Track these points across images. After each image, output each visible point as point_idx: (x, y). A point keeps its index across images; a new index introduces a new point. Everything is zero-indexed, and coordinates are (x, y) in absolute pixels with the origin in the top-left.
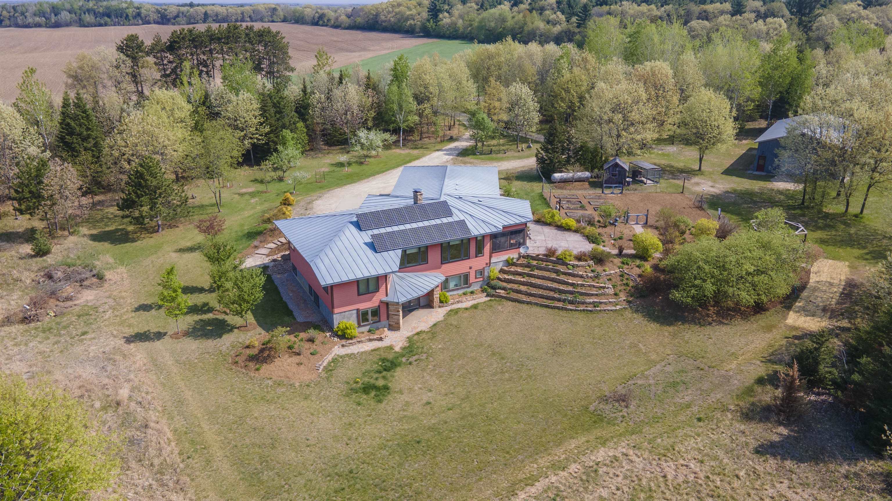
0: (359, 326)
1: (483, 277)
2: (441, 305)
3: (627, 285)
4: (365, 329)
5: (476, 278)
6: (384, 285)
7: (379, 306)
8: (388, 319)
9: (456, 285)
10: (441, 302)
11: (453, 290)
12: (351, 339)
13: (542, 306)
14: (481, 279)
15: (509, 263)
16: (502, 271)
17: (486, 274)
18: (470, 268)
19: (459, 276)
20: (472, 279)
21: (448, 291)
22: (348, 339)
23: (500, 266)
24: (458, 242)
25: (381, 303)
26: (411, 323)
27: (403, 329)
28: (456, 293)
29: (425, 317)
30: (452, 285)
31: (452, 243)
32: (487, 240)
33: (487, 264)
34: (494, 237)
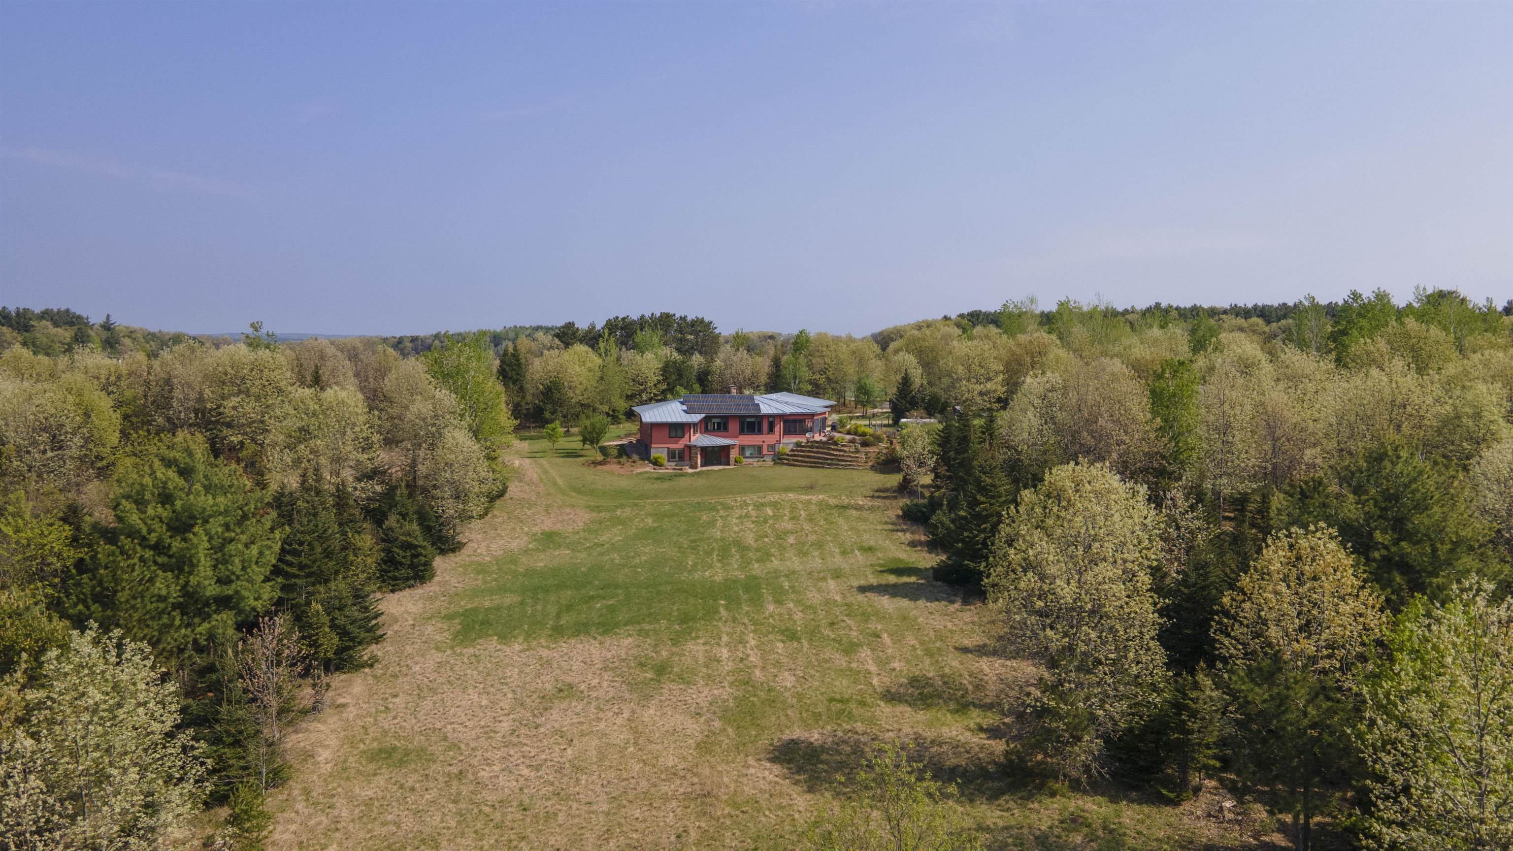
0: (669, 460)
1: (774, 451)
2: (736, 464)
4: (673, 463)
5: (768, 451)
6: (688, 434)
7: (684, 449)
8: (691, 460)
9: (751, 454)
10: (736, 462)
11: (748, 457)
12: (660, 466)
13: (808, 467)
14: (773, 453)
15: (798, 444)
16: (792, 450)
17: (777, 449)
18: (763, 442)
19: (753, 446)
20: (765, 451)
21: (744, 458)
22: (657, 465)
23: (791, 447)
24: (752, 420)
25: (686, 446)
26: (710, 468)
27: (699, 469)
28: (751, 460)
29: (721, 467)
30: (748, 454)
31: (748, 420)
32: (777, 421)
33: (779, 442)
34: (785, 422)
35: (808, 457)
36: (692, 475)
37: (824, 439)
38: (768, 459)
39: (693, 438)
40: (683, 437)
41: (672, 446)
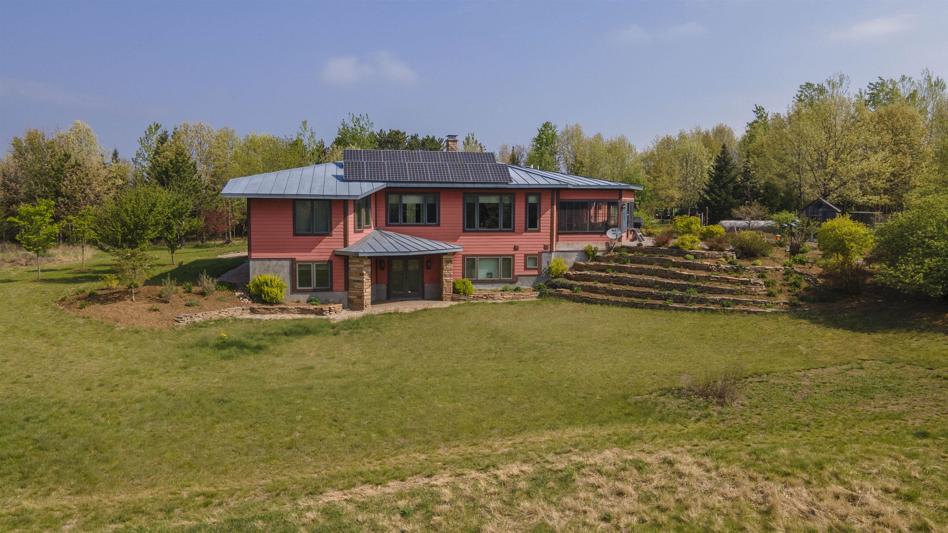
0: (294, 290)
1: (539, 269)
2: (455, 296)
3: (796, 285)
4: (303, 298)
5: (526, 269)
6: (341, 225)
7: (330, 262)
8: (347, 288)
9: (489, 274)
10: (456, 291)
11: (483, 282)
12: (271, 304)
13: (624, 305)
14: (536, 272)
15: (588, 254)
16: (576, 267)
17: (544, 265)
18: (516, 248)
19: (495, 258)
20: (519, 268)
21: (474, 282)
22: (264, 302)
23: (573, 259)
24: (494, 200)
25: (336, 255)
26: (391, 307)
27: (370, 310)
28: (489, 288)
29: (420, 305)
30: (482, 274)
31: (483, 200)
32: (545, 203)
33: (548, 249)
34: (562, 206)
35: (618, 281)
36: (349, 325)
37: (648, 242)
38: (526, 285)
39: (354, 238)
40: (327, 231)
41: (300, 257)
